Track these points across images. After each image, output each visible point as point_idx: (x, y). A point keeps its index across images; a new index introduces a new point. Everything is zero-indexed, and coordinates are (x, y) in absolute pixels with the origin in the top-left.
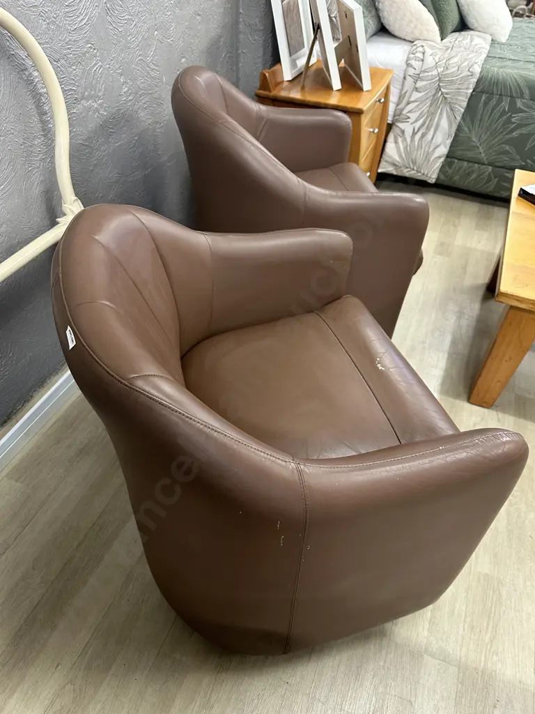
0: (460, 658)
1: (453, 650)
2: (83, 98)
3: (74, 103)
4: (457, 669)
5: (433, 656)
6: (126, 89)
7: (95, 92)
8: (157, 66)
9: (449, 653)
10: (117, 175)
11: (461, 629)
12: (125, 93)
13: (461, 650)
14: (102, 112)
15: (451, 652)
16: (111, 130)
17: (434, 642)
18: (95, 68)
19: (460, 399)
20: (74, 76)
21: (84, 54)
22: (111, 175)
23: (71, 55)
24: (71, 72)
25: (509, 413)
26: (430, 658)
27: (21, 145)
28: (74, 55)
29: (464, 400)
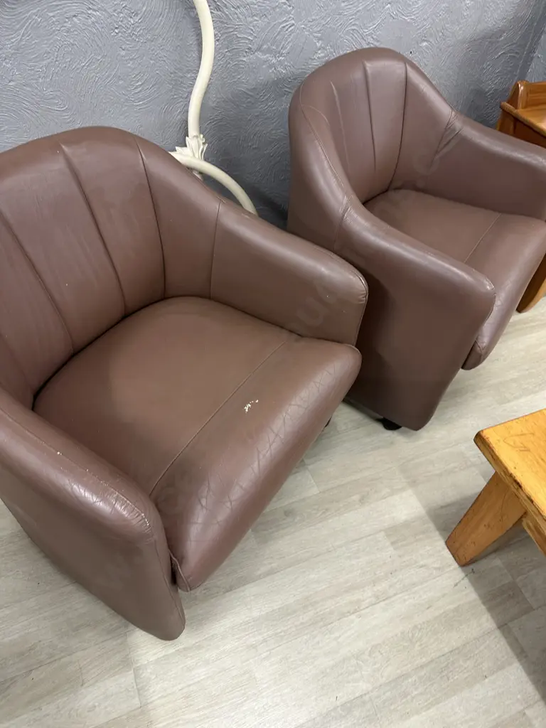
0: (151, 702)
1: (154, 692)
2: (259, 49)
3: (246, 52)
4: (139, 706)
5: (136, 677)
6: (322, 55)
7: (277, 47)
8: (378, 41)
9: (148, 690)
10: (282, 134)
11: (180, 687)
12: (319, 58)
13: (159, 698)
14: (279, 69)
15: (151, 691)
16: (287, 90)
17: (149, 671)
18: (284, 25)
19: (441, 534)
20: (253, 26)
21: (274, 9)
22: (274, 132)
23: (256, 6)
24: (251, 22)
25: (477, 589)
26: (133, 676)
27: (171, 73)
28: (259, 6)
29: (444, 538)
